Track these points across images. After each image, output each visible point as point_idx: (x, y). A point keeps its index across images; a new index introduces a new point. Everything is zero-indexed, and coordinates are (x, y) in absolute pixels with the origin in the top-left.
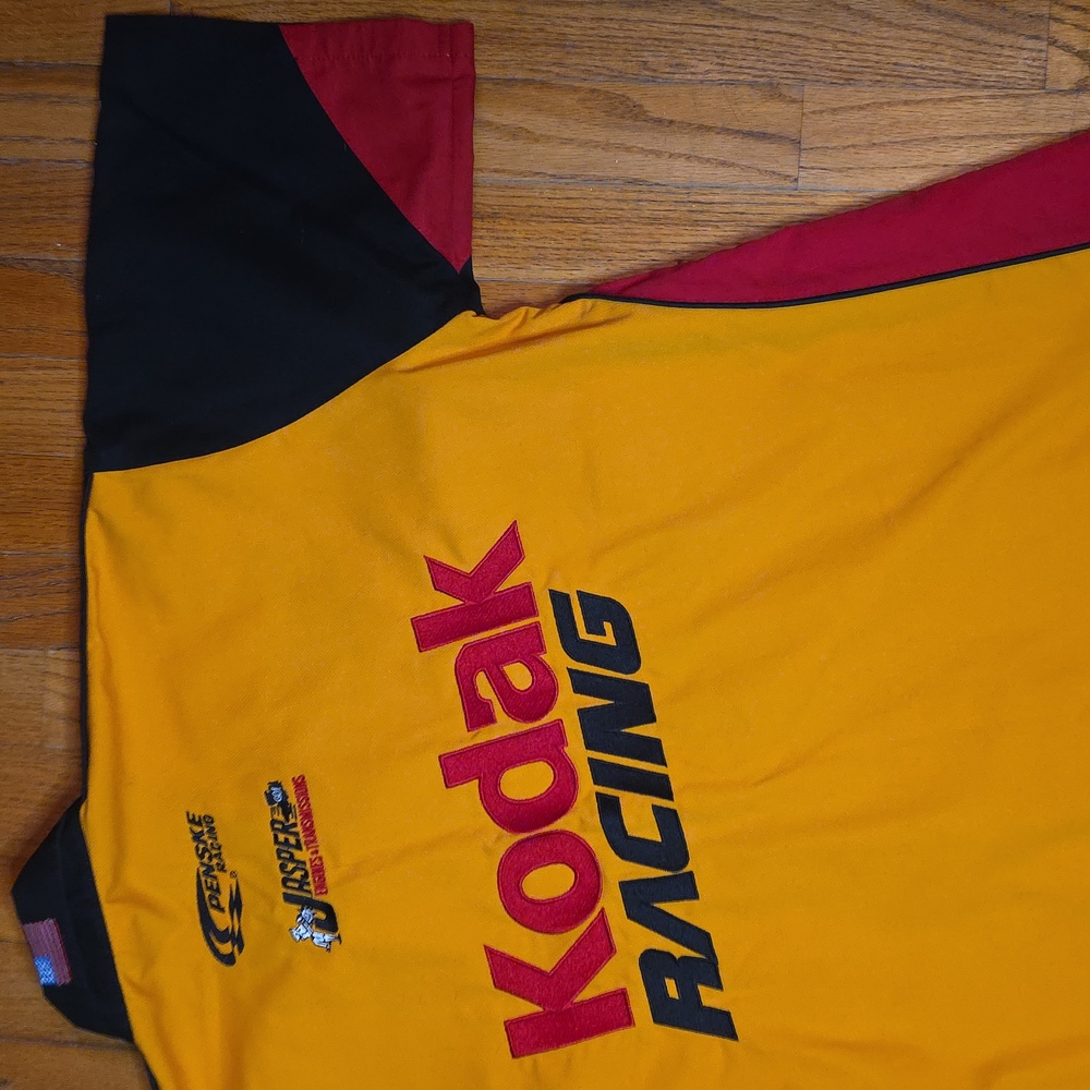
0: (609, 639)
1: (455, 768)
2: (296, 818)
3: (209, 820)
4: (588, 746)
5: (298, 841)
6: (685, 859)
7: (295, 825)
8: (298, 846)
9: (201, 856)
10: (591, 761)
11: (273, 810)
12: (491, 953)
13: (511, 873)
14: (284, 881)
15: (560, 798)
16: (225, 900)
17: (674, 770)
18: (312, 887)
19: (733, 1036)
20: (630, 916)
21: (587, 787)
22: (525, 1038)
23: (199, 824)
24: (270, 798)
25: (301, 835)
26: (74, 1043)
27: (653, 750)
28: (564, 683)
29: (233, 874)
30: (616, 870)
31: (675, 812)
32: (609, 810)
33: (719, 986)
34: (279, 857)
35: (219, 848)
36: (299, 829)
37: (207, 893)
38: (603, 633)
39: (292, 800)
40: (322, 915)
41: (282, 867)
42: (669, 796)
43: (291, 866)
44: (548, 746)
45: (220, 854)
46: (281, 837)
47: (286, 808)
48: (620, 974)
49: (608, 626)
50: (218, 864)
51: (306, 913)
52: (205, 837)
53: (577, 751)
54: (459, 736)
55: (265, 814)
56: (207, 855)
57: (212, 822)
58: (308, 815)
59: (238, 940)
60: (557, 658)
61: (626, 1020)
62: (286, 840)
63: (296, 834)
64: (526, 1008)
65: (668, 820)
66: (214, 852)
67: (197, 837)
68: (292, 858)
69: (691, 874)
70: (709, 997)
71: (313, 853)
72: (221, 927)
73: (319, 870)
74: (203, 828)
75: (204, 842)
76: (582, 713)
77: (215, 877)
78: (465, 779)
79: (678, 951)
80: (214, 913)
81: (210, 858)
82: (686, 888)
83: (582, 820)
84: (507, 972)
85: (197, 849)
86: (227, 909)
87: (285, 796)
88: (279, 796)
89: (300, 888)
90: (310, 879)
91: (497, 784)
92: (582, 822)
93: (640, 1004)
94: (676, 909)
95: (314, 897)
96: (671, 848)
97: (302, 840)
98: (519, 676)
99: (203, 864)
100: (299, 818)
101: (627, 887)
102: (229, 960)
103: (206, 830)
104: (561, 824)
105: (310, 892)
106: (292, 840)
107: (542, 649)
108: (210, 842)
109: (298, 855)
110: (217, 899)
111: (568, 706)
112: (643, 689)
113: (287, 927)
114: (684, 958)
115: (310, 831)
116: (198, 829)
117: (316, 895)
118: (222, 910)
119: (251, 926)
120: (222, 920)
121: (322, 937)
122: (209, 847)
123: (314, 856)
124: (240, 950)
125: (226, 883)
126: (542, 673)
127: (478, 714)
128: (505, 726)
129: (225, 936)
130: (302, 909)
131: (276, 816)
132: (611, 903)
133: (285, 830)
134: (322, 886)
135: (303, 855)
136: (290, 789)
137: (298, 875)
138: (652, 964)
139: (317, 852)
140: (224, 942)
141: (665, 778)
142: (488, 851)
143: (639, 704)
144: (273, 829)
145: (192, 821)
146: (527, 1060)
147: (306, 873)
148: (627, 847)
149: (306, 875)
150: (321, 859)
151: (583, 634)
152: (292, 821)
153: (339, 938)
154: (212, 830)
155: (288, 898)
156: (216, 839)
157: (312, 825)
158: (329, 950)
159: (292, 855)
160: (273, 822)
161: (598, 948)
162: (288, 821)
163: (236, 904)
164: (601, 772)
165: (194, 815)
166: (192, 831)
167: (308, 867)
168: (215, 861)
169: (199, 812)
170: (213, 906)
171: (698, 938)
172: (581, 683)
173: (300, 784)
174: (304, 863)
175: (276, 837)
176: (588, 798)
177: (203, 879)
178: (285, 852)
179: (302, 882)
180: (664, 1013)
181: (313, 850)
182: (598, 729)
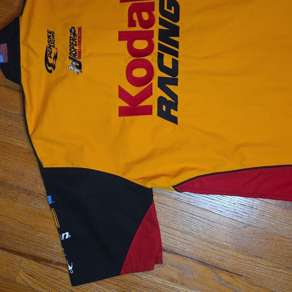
0: (172, 12)
1: (122, 36)
2: (77, 38)
3: (53, 33)
4: (159, 39)
5: (76, 44)
6: (177, 75)
7: (76, 39)
8: (76, 45)
9: (49, 42)
10: (159, 43)
11: (71, 34)
12: (120, 88)
13: (130, 68)
14: (70, 53)
15: (148, 51)
16: (53, 56)
17: (180, 51)
18: (77, 57)
19: (177, 124)
20: (159, 86)
21: (156, 50)
22: (123, 112)
23: (50, 33)
24: (71, 31)
25: (77, 42)
26: (4, 86)
27: (176, 44)
28: (157, 21)
29: (56, 49)
30: (158, 73)
31: (177, 61)
32: (160, 57)
33: (176, 110)
34: (70, 47)
35: (54, 41)
36: (77, 41)
37: (48, 53)
38: (171, 9)
39: (77, 33)
40: (78, 65)
41: (70, 50)
42: (177, 57)
43: (72, 50)
44: (148, 37)
45: (54, 43)
46: (72, 42)
47: (75, 34)
48: (152, 101)
49: (173, 8)
50: (53, 45)
51: (74, 63)
52: (51, 37)
53: (156, 40)
54: (125, 28)
55: (69, 34)
56: (51, 42)
57: (54, 34)
58: (80, 38)
59: (54, 67)
60: (157, 13)
61: (150, 113)
62: (73, 42)
63: (76, 42)
64: (125, 104)
65: (175, 63)
66: (52, 42)
67: (49, 37)
68: (73, 48)
69: (177, 79)
70: (173, 112)
71: (79, 48)
72: (50, 62)
73: (80, 53)
74: (51, 35)
75: (51, 39)
76: (160, 30)
77: (51, 49)
78: (124, 40)
79: (169, 98)
80: (49, 58)
81: (51, 44)
82: (175, 82)
83: (153, 59)
84: (123, 94)
85: (48, 40)
86: (53, 58)
87: (75, 31)
88: (73, 31)
89: (74, 56)
90: (77, 54)
91: (132, 43)
92: (152, 58)
93: (155, 110)
94: (171, 87)
95: (77, 59)
96: (174, 71)
97: (77, 43)
98: (145, 16)
99: (49, 44)
100: (78, 38)
101: (160, 78)
102: (50, 72)
103: (52, 35)
104: (147, 58)
105: (76, 58)
106: (74, 43)
107: (153, 10)
108: (52, 39)
109: (75, 47)
110: (51, 55)
111: (156, 27)
112: (178, 28)
113: (68, 65)
114: (170, 101)
115: (80, 42)
116: (49, 35)
117: (78, 59)
118: (51, 58)
119: (58, 64)
120: (51, 61)
121: (76, 70)
122: (52, 40)
123: (80, 49)
124: (54, 70)
125: (54, 51)
126: (152, 17)
127: (132, 23)
128: (138, 28)
129: (50, 65)
130: (73, 62)
131: (71, 36)
132: (155, 82)
133: (73, 40)
134: (80, 57)
135: (76, 48)
136: (77, 30)
137: (74, 53)
138: (161, 101)
139: (80, 48)
140: (50, 67)
141: (177, 52)
142: (126, 60)
143: (175, 31)
144: (70, 39)
145: (48, 32)
146: (122, 118)
147: (76, 52)
148: (163, 68)
149: (76, 53)
150: (81, 50)
151: (166, 9)
152: (75, 38)
153: (81, 71)
154: (53, 36)
155: (70, 58)
156: (54, 38)
157: (80, 40)
158: (78, 74)
159: (73, 47)
160: (70, 37)
161: (148, 93)
162: (74, 38)
163: (55, 57)
164: (161, 47)
165: (49, 31)
166: (48, 35)
167: (77, 51)
168: (52, 44)
169: (51, 30)
170: (49, 56)
171: (174, 96)
172: (162, 22)
173: (80, 29)
174: (76, 50)
175: (70, 41)
176: (156, 53)
177: (48, 48)
178: (72, 46)
179: (75, 55)
180: (161, 114)
181: (79, 47)
182: (163, 36)
